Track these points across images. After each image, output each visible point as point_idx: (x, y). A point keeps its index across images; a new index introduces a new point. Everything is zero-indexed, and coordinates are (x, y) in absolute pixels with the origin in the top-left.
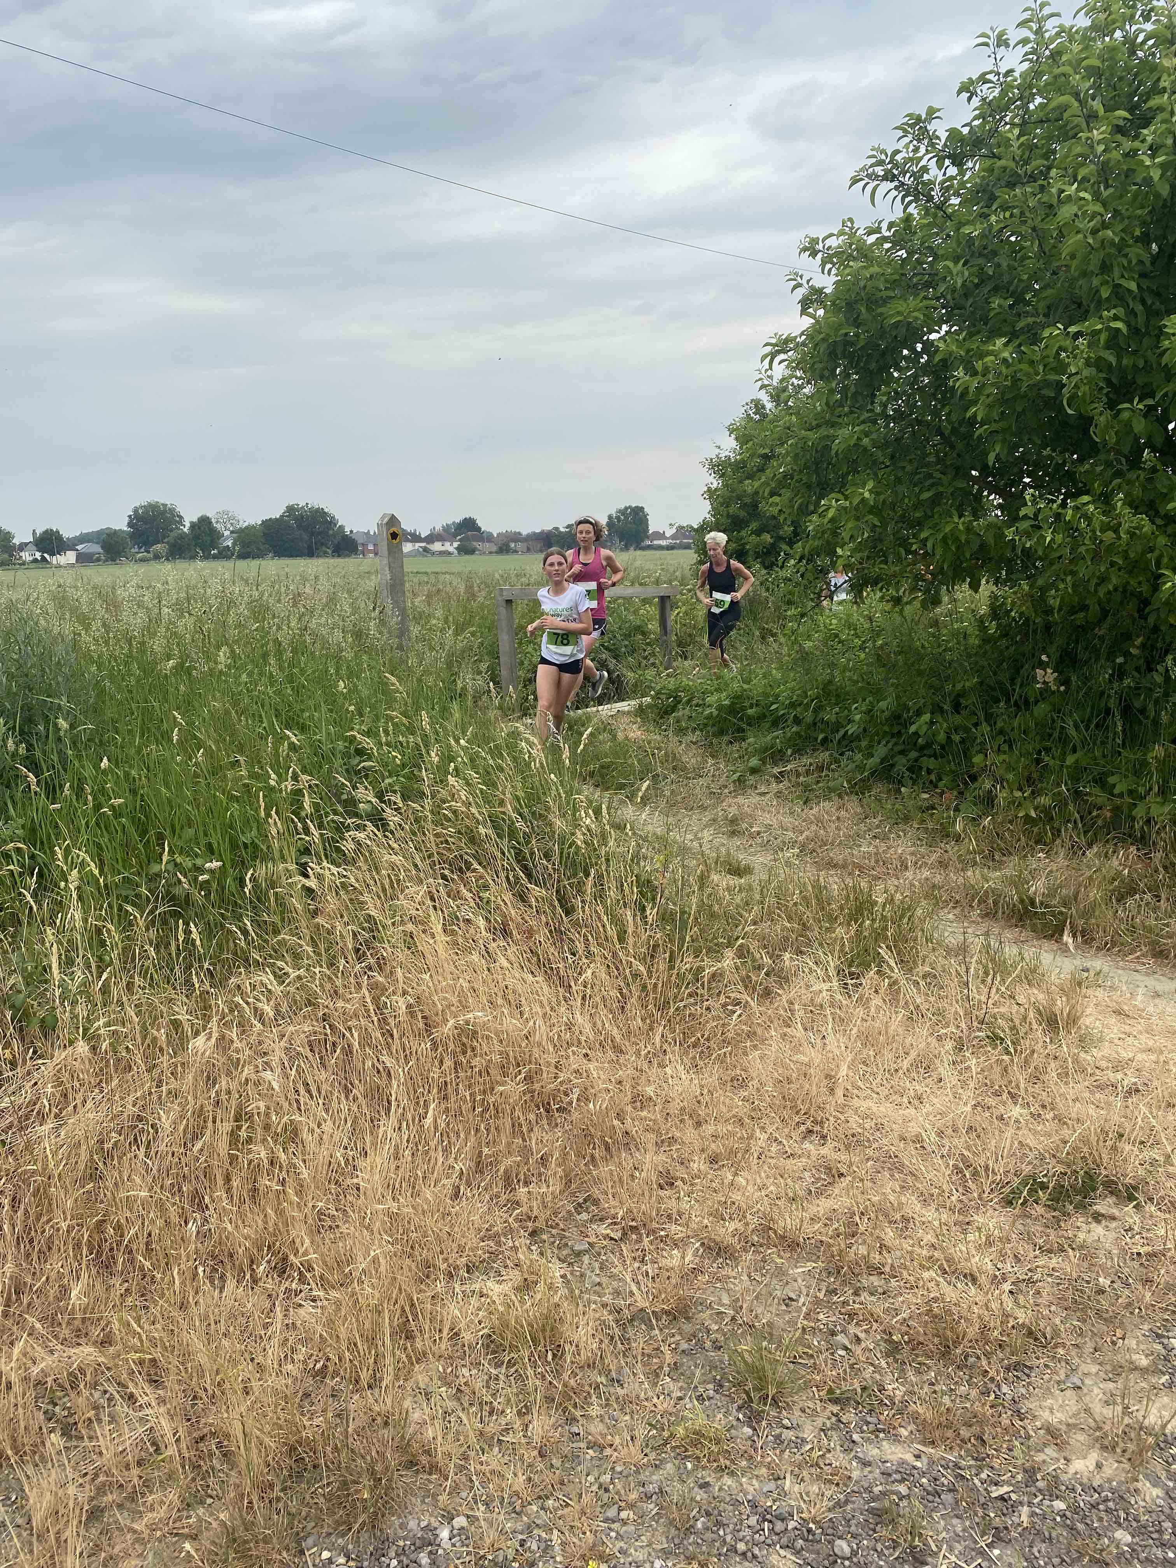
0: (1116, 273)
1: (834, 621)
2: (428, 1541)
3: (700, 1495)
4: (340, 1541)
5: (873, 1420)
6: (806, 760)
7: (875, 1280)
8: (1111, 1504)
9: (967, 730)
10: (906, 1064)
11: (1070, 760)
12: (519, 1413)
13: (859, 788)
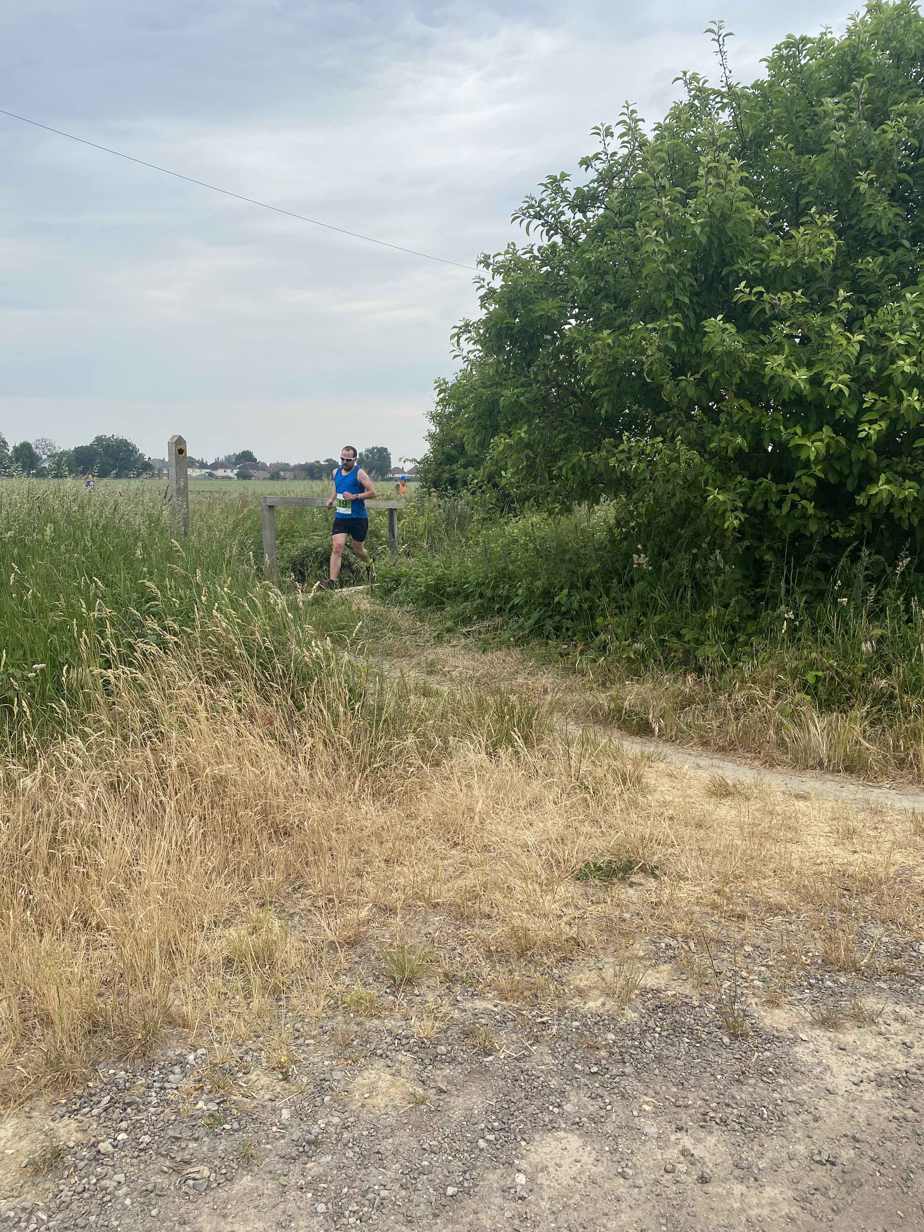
0: (677, 291)
1: (516, 531)
2: (181, 1061)
3: (356, 1028)
4: (122, 1065)
5: (472, 989)
6: (486, 623)
7: (485, 921)
8: (606, 1022)
9: (593, 602)
10: (523, 803)
11: (657, 618)
12: (245, 997)
13: (521, 641)
